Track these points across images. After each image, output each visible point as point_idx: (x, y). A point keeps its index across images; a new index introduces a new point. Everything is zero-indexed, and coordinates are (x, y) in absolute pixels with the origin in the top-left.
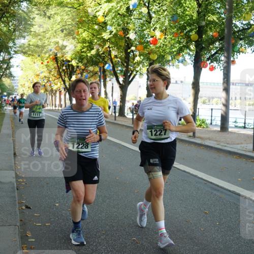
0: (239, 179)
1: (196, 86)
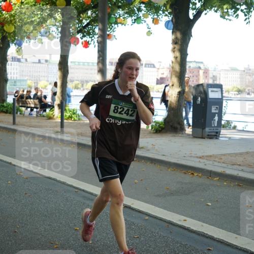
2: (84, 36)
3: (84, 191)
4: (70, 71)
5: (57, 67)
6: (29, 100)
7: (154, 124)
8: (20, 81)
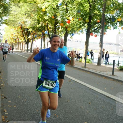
0: (106, 88)
1: (87, 43)
2: (95, 33)
5: (85, 44)
7: (120, 67)
8: (70, 48)
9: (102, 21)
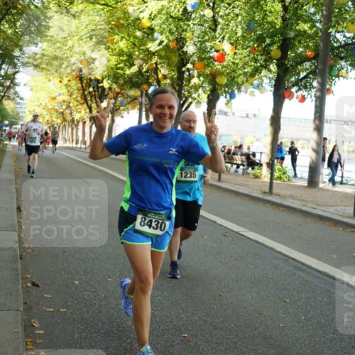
0: (334, 256)
1: (276, 121)
2: (300, 89)
3: (294, 259)
4: (282, 127)
6: (236, 156)
8: (226, 135)
9: (321, 53)
